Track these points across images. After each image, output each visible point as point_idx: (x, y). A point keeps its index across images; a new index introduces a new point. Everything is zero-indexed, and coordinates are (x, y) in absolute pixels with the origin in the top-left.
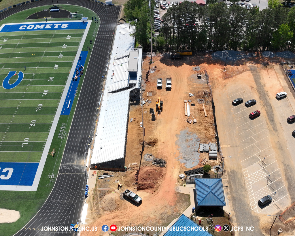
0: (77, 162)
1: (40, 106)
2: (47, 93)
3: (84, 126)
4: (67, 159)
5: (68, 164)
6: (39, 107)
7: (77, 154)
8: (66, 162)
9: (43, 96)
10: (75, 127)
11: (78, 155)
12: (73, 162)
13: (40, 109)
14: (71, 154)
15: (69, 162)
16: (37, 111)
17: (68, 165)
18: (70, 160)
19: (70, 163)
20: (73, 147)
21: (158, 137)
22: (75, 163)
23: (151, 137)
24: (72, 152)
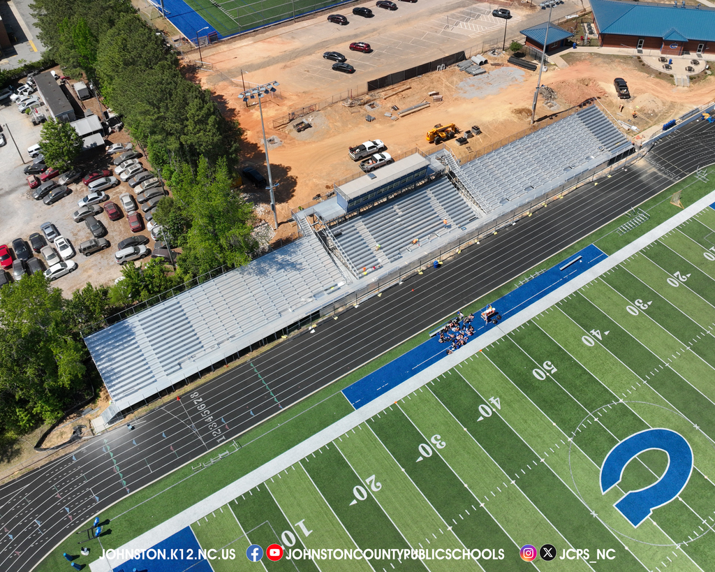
0: (650, 169)
1: (635, 309)
2: (593, 331)
3: (587, 205)
4: (660, 182)
5: (664, 176)
6: (639, 307)
7: (640, 178)
8: (666, 179)
9: (606, 333)
10: (603, 215)
11: (639, 176)
12: (655, 173)
13: (641, 301)
14: (647, 184)
15: (661, 176)
16: (650, 303)
17: (666, 174)
18: (657, 178)
19: (660, 174)
20: (636, 190)
21: (508, 112)
22: (654, 170)
23: (516, 120)
24: (644, 185)
